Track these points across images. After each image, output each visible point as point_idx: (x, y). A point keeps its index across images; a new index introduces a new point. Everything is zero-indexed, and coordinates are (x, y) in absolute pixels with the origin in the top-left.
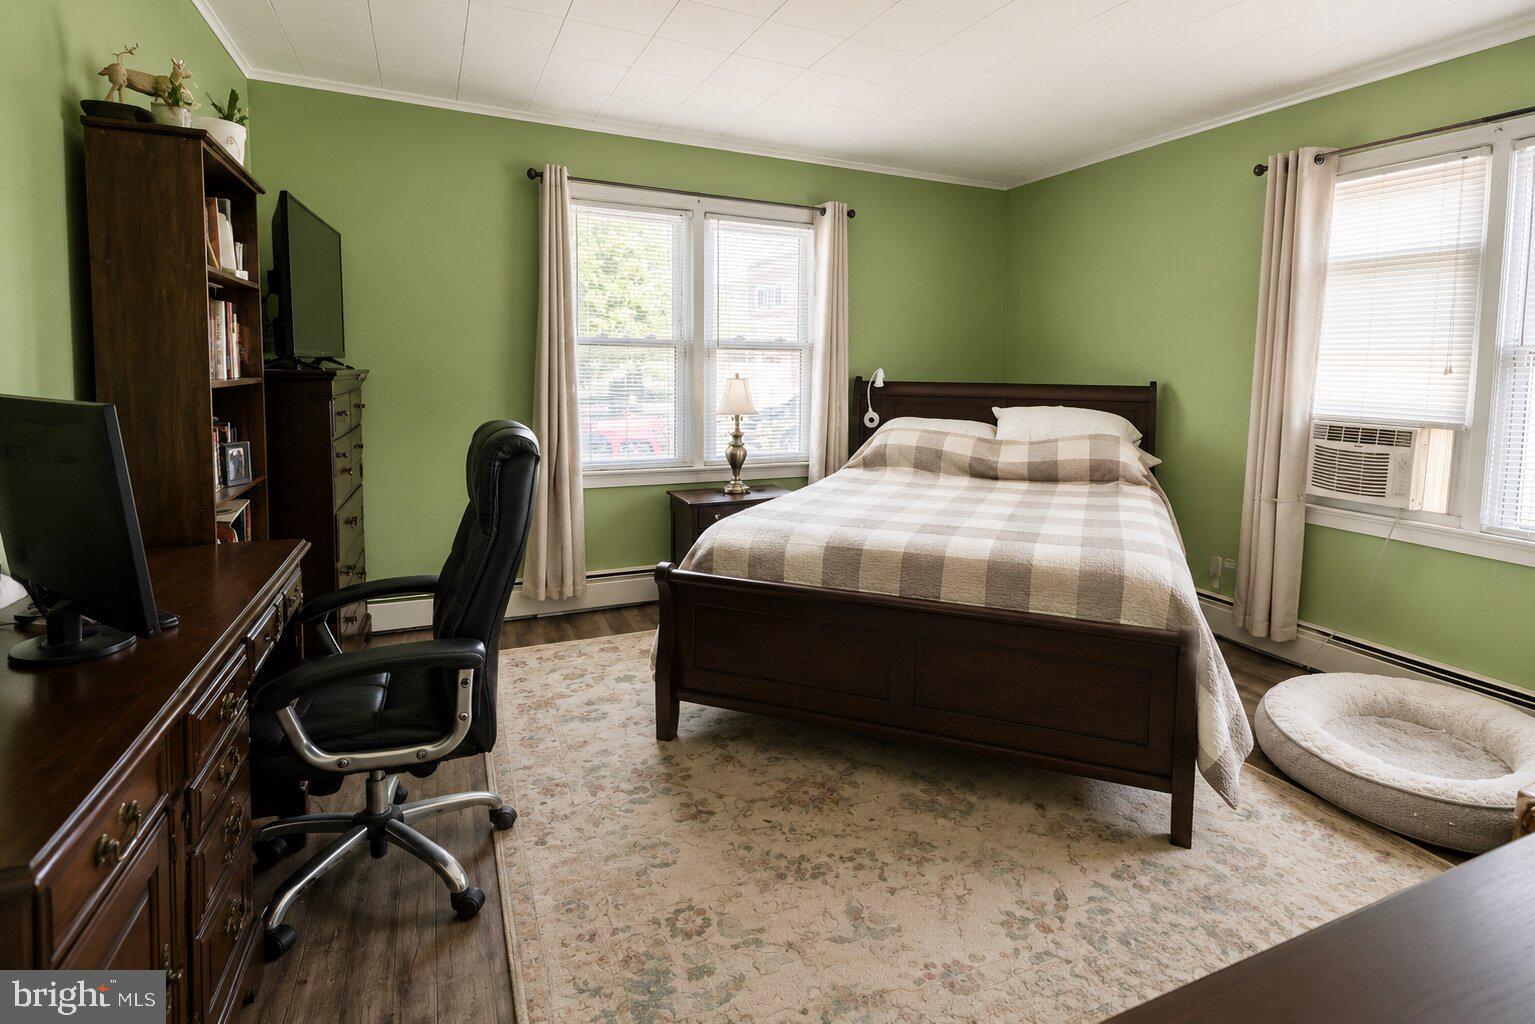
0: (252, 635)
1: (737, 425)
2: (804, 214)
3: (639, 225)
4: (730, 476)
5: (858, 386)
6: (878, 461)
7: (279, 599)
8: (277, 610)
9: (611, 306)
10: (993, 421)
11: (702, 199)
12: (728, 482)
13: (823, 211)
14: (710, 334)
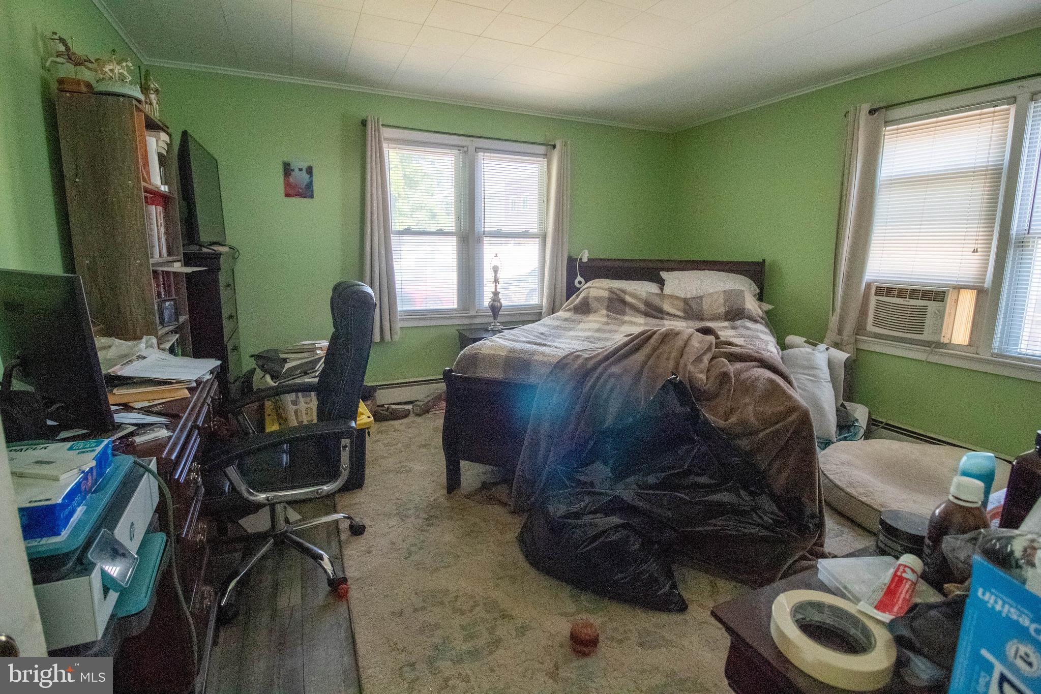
0: (200, 422)
1: (496, 286)
2: (541, 149)
3: (431, 157)
4: (491, 319)
5: (571, 261)
6: (584, 309)
7: (209, 400)
8: (209, 408)
9: (413, 210)
10: (661, 282)
11: (475, 139)
12: (489, 324)
13: (554, 147)
14: (479, 228)
